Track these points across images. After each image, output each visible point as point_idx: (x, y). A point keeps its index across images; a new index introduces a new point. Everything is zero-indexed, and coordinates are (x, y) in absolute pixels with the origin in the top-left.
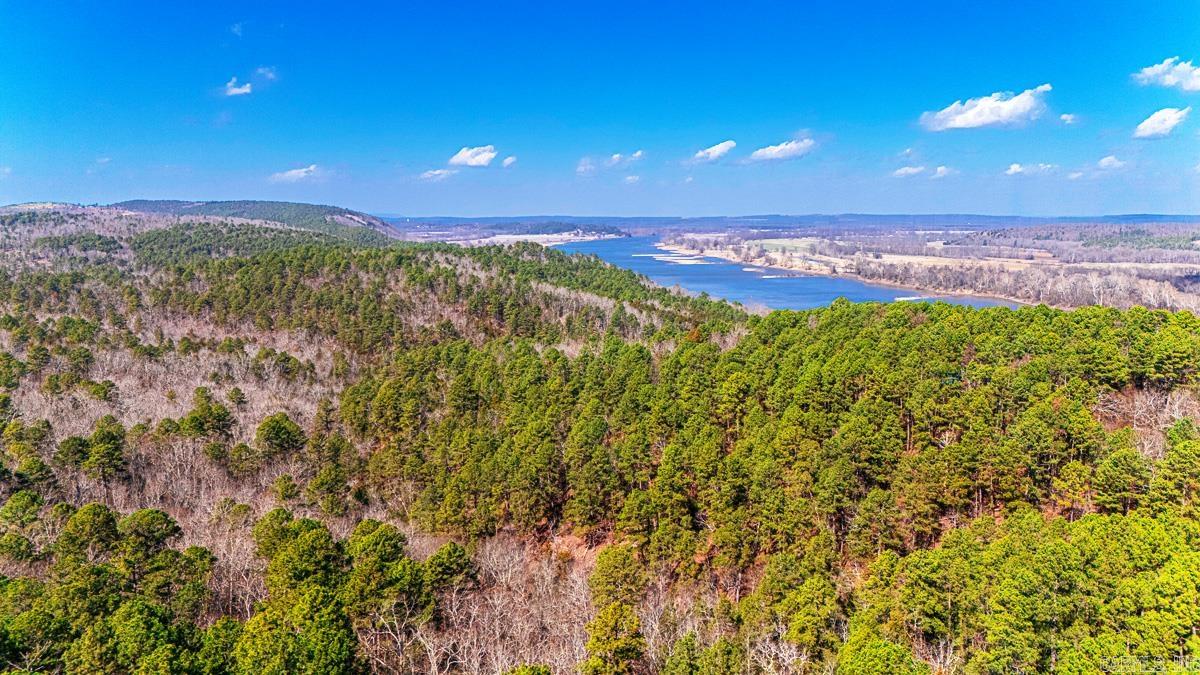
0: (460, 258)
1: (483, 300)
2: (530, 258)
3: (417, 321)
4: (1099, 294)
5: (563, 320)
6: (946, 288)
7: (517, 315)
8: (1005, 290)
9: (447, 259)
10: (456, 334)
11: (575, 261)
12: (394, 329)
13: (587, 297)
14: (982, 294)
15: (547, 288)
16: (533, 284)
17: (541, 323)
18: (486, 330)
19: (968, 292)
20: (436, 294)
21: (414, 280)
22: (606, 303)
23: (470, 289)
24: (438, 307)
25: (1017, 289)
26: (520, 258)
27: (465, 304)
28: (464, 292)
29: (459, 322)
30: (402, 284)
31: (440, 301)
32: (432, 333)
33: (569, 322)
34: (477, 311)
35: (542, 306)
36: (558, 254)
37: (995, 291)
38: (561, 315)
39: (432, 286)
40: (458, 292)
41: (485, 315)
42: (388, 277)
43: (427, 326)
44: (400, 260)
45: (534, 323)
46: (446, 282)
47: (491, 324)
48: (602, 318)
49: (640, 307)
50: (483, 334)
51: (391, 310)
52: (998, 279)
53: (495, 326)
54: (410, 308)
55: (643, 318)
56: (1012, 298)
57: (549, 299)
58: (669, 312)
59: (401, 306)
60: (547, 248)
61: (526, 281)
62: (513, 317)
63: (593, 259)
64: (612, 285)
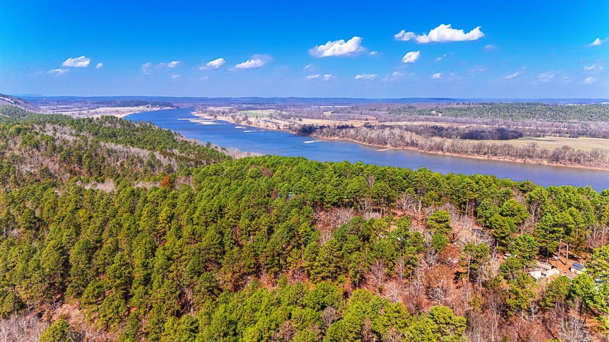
0: (63, 127)
1: (69, 154)
2: (109, 125)
3: (25, 169)
4: (388, 139)
5: (118, 164)
6: (327, 136)
7: (89, 162)
8: (351, 136)
9: (54, 128)
10: (51, 175)
11: (137, 125)
12: (10, 174)
13: (134, 150)
14: (343, 139)
15: (111, 145)
16: (102, 143)
17: (105, 166)
18: (71, 172)
19: (336, 138)
20: (40, 151)
21: (26, 143)
22: (145, 153)
23: (61, 148)
24: (40, 158)
25: (356, 136)
26: (103, 125)
27: (58, 157)
28: (58, 149)
29: (53, 167)
30: (18, 146)
31: (42, 155)
32: (35, 175)
33: (122, 165)
34: (66, 159)
35: (106, 156)
36: (127, 122)
37: (348, 137)
38: (117, 161)
39: (37, 148)
40: (54, 150)
41: (69, 163)
42: (10, 141)
43: (32, 171)
44: (19, 131)
45: (101, 166)
46: (47, 144)
47: (74, 168)
48: (141, 161)
49: (164, 154)
50: (69, 174)
51: (8, 163)
52: (349, 132)
53: (77, 169)
54: (22, 161)
55: (165, 161)
56: (354, 140)
57: (110, 152)
58: (182, 156)
59: (15, 159)
60: (121, 119)
61: (97, 142)
62: (87, 163)
63: (148, 124)
64: (155, 140)
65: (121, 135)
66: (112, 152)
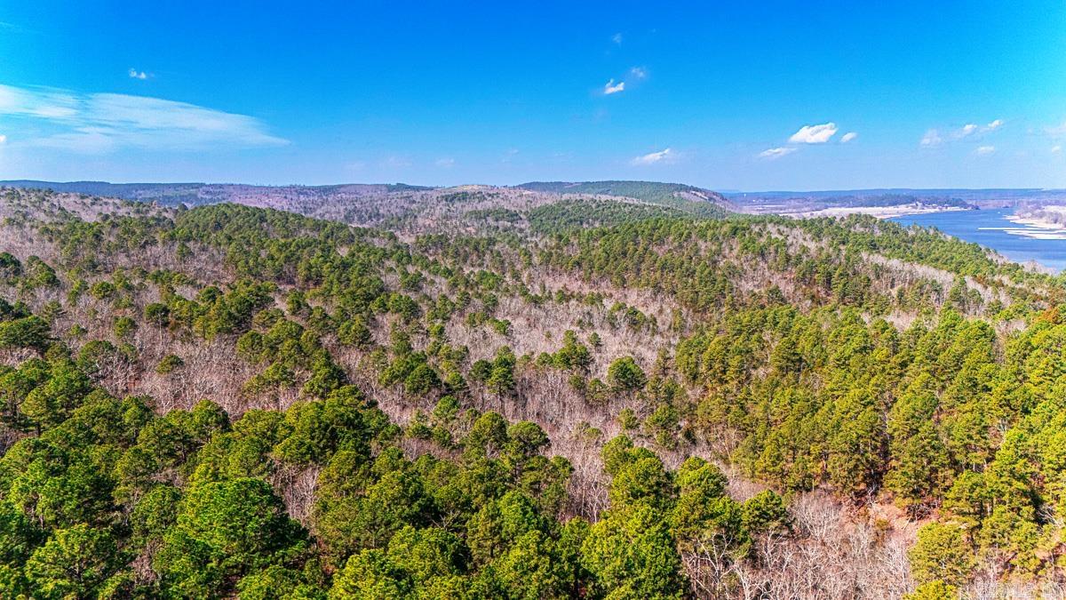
0: (791, 229)
1: (812, 269)
2: (862, 229)
3: (747, 286)
5: (894, 292)
7: (845, 285)
9: (779, 230)
10: (782, 300)
11: (911, 233)
12: (726, 292)
13: (923, 270)
15: (879, 259)
16: (864, 255)
17: (869, 294)
18: (813, 298)
20: (766, 262)
21: (746, 248)
22: (945, 278)
23: (799, 259)
24: (767, 274)
26: (852, 230)
27: (794, 272)
28: (793, 261)
29: (787, 289)
30: (735, 252)
31: (770, 268)
32: (761, 297)
33: (901, 294)
34: (805, 279)
35: (872, 277)
36: (894, 226)
38: (892, 287)
39: (762, 255)
40: (788, 260)
41: (812, 283)
42: (723, 245)
43: (756, 291)
44: (735, 231)
45: (862, 293)
46: (776, 252)
47: (818, 291)
48: (938, 291)
50: (810, 301)
51: (724, 275)
53: (822, 294)
54: (741, 275)
55: (988, 295)
57: (879, 271)
58: (1020, 289)
59: (733, 272)
60: (882, 221)
61: (856, 251)
62: (841, 286)
63: (932, 232)
64: (952, 258)
65: (886, 246)
66: (881, 270)
